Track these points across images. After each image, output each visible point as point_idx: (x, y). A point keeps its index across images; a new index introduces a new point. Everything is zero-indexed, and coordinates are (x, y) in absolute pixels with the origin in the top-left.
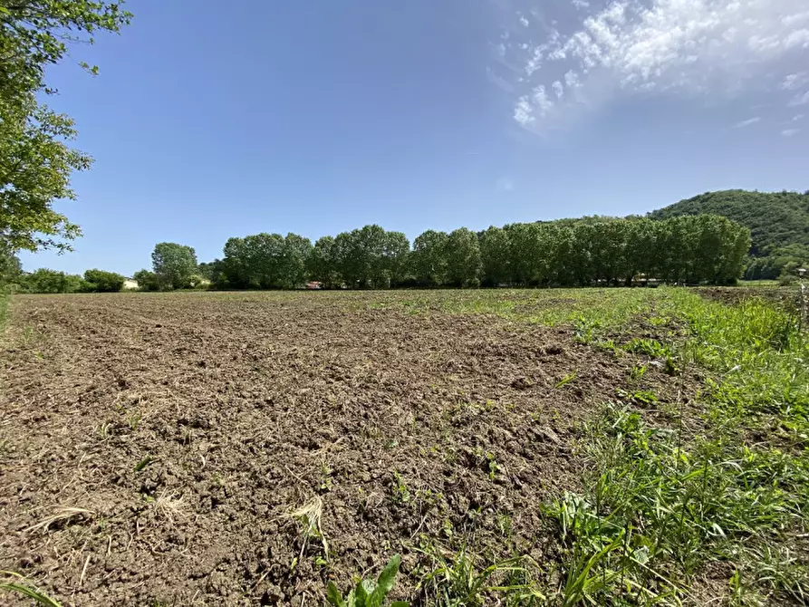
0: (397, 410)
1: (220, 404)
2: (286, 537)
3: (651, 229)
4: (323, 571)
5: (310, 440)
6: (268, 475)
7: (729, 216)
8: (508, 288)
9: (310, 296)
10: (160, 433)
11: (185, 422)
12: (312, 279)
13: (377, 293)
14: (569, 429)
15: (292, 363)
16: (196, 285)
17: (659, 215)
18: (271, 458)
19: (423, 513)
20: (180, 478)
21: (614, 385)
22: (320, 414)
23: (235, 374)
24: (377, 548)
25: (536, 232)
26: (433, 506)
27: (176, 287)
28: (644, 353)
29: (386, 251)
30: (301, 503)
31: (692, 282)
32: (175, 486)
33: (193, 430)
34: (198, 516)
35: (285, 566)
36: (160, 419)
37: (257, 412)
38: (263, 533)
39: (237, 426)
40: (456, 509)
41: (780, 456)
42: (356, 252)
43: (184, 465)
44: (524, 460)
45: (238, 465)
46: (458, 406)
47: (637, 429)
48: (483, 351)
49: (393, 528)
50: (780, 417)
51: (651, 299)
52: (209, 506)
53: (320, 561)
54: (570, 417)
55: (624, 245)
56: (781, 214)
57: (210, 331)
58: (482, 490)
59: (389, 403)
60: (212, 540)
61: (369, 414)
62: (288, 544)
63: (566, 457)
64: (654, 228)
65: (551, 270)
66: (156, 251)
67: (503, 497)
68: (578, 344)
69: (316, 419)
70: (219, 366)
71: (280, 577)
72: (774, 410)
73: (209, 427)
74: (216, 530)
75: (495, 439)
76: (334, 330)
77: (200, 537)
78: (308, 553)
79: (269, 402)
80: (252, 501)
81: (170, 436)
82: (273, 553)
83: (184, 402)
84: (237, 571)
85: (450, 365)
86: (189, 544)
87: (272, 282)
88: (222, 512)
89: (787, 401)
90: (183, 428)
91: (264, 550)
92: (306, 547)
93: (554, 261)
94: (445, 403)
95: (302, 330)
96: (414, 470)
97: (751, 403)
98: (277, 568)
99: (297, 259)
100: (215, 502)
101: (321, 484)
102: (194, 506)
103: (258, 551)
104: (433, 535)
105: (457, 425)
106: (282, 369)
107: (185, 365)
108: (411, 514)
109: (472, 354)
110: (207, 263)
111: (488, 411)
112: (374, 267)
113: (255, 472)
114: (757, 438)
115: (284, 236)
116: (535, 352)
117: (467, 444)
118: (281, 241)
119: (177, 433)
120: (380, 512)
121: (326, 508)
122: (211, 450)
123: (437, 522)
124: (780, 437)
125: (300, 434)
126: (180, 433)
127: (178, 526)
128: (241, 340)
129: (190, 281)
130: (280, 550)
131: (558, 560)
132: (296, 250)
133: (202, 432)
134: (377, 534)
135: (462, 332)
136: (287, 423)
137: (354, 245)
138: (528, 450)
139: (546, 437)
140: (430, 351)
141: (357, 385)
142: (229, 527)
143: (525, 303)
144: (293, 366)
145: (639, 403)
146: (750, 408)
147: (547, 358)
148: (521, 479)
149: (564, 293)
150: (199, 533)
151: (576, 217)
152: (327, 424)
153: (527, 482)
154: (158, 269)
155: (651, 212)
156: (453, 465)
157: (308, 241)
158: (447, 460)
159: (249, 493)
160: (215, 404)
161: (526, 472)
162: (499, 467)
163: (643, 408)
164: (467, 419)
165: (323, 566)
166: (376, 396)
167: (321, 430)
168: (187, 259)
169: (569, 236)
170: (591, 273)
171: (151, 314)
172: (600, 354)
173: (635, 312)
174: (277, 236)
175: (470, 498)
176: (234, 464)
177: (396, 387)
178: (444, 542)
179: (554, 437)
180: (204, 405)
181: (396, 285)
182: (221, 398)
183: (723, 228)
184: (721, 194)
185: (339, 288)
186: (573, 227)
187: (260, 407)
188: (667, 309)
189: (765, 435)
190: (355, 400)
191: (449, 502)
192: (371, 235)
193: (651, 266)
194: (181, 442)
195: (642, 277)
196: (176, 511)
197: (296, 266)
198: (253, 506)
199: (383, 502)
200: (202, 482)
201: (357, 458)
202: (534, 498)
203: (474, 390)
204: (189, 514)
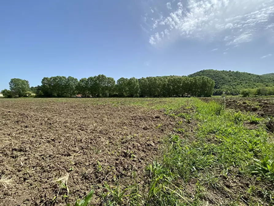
0: (103, 140)
1: (32, 142)
2: (53, 189)
3: (189, 80)
4: (67, 199)
5: (68, 153)
6: (48, 167)
7: (209, 77)
8: (148, 97)
9: (77, 100)
10: (4, 154)
11: (16, 150)
12: (78, 94)
13: (103, 99)
14: (158, 142)
15: (65, 125)
16: (29, 96)
17: (191, 76)
18: (51, 161)
19: (107, 174)
20: (11, 171)
21: (173, 127)
22: (73, 143)
23: (41, 130)
24: (88, 188)
25: (156, 80)
26: (110, 171)
27: (20, 96)
28: (183, 117)
29: (107, 84)
30: (61, 176)
31: (199, 96)
32: (9, 174)
33: (19, 152)
34: (17, 185)
35: (51, 200)
36: (5, 149)
37: (47, 144)
38: (43, 189)
39: (38, 150)
40: (119, 171)
41: (213, 146)
42: (96, 84)
43: (14, 166)
44: (143, 152)
45: (37, 165)
46: (125, 137)
47: (177, 140)
48: (136, 118)
49: (95, 181)
50: (216, 134)
51: (188, 101)
52: (22, 181)
53: (65, 196)
54: (159, 138)
55: (181, 84)
56: (223, 77)
57: (32, 113)
58: (128, 164)
59: (100, 138)
60: (22, 193)
61: (92, 142)
62: (53, 192)
63: (156, 150)
64: (190, 80)
65: (161, 92)
66: (11, 82)
67: (135, 165)
68: (165, 115)
69: (71, 145)
70: (34, 127)
71: (49, 204)
72: (214, 133)
73: (26, 151)
74: (24, 189)
75: (135, 147)
76: (84, 112)
77: (17, 193)
78: (60, 194)
79: (53, 140)
80: (41, 177)
81: (8, 155)
82: (47, 196)
83: (16, 141)
84: (32, 203)
85: (124, 123)
86: (13, 195)
87: (62, 95)
88: (28, 182)
89: (217, 130)
90: (15, 152)
91: (43, 195)
92: (60, 192)
93: (161, 89)
94: (121, 136)
95: (71, 113)
96: (105, 160)
97: (208, 131)
98: (48, 201)
99: (72, 86)
100: (25, 179)
101: (70, 168)
102: (16, 181)
103: (41, 195)
104: (109, 181)
105: (123, 143)
106: (60, 128)
107: (19, 127)
108: (102, 175)
109: (132, 119)
110: (34, 87)
111: (134, 138)
112: (102, 89)
113: (43, 167)
114: (209, 141)
115: (67, 77)
116: (152, 118)
117: (125, 149)
118: (66, 79)
119: (11, 154)
120: (91, 176)
121: (70, 177)
122: (26, 160)
123: (111, 177)
124: (215, 140)
125: (64, 151)
126: (13, 154)
127: (9, 189)
128: (46, 117)
129: (26, 94)
130: (49, 194)
131: (149, 184)
132: (71, 83)
133: (22, 153)
134: (89, 184)
135: (130, 112)
136: (59, 147)
137: (95, 81)
138: (144, 149)
139: (150, 144)
140: (118, 119)
141: (89, 132)
142: (30, 188)
143: (152, 102)
144: (65, 126)
145: (179, 132)
146: (208, 132)
147: (155, 119)
148: (141, 159)
149: (164, 99)
150: (17, 191)
151: (168, 76)
152: (76, 146)
153: (143, 160)
154: (12, 89)
155: (189, 75)
156: (119, 157)
157: (77, 79)
158: (117, 155)
159: (40, 175)
160: (30, 142)
161: (143, 157)
162: (134, 156)
163: (180, 134)
164: (127, 141)
165: (66, 198)
166: (96, 135)
167: (73, 149)
168: (25, 85)
169: (166, 81)
170: (172, 93)
171: (8, 107)
172: (171, 118)
173: (183, 105)
174: (64, 77)
175: (123, 167)
176: (35, 164)
177: (104, 132)
178: (113, 183)
179: (153, 144)
180: (24, 142)
181: (111, 96)
182: (32, 139)
183: (208, 80)
184: (207, 70)
185: (89, 97)
186: (167, 78)
187: (49, 142)
188: (191, 104)
189: (211, 140)
190: (87, 137)
191: (116, 169)
192: (101, 78)
193: (189, 91)
194: (13, 157)
195: (186, 95)
196: (8, 184)
197: (72, 89)
198: (41, 180)
199: (93, 172)
200: (21, 172)
201: (85, 158)
202: (144, 165)
203: (131, 131)
204: (14, 184)
